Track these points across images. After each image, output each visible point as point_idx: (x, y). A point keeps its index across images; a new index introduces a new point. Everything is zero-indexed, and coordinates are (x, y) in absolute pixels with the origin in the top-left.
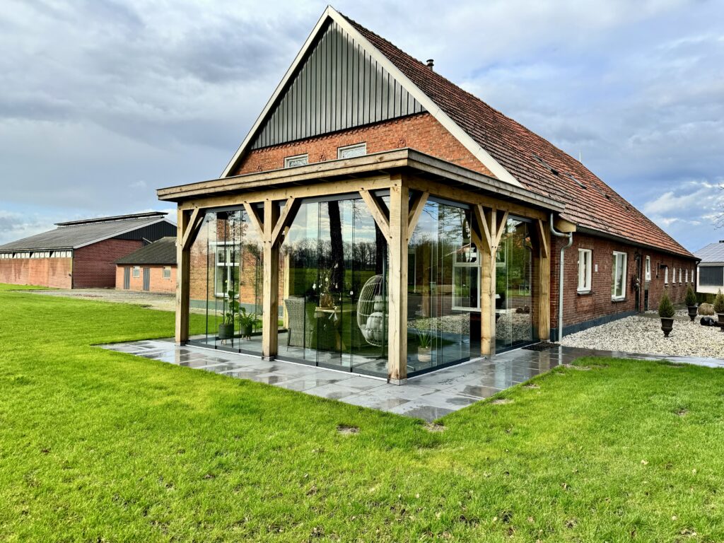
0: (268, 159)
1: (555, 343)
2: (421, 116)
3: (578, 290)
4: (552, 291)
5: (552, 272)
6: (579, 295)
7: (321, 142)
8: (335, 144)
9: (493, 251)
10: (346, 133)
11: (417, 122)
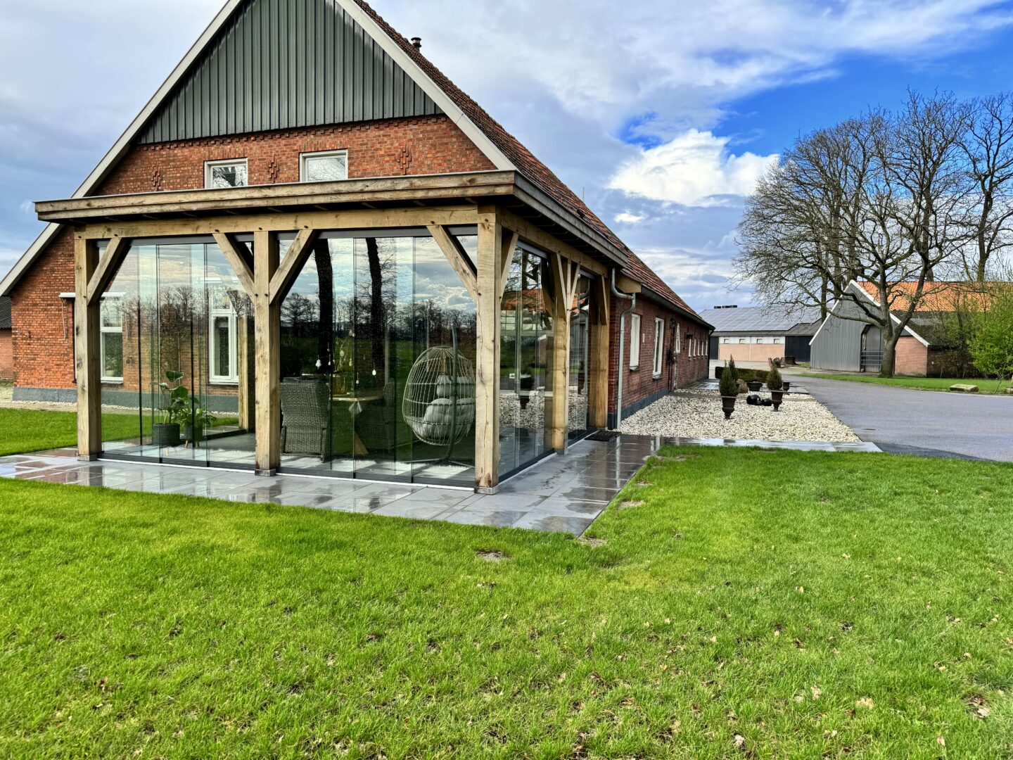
0: (174, 161)
1: (614, 430)
2: (434, 120)
3: (631, 365)
4: (611, 367)
5: (611, 343)
6: (631, 371)
7: (271, 142)
8: (295, 148)
9: (568, 315)
10: (313, 132)
11: (429, 128)
